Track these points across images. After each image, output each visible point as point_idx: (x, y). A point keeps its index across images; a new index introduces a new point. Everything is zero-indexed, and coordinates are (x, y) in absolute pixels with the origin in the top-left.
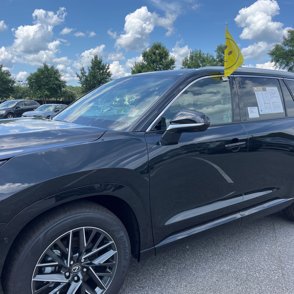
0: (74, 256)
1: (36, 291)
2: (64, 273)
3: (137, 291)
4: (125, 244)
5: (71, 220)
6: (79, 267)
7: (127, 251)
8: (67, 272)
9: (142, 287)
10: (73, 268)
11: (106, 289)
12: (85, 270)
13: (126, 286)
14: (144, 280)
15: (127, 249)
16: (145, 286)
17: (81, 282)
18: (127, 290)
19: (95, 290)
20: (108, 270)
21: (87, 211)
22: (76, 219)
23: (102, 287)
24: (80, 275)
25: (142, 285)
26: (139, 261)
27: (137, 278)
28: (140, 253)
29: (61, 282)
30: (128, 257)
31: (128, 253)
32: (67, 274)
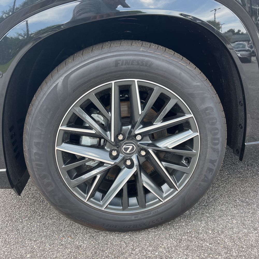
0: (124, 128)
1: (64, 166)
2: (109, 150)
3: (237, 206)
4: (214, 124)
5: (109, 60)
6: (133, 147)
7: (219, 136)
8: (115, 150)
9: (247, 202)
10: (124, 147)
11: (179, 190)
12: (143, 153)
13: (221, 195)
14: (252, 194)
15: (218, 133)
16: (253, 203)
17: (135, 169)
18: (221, 201)
19: (161, 187)
20: (184, 162)
21: (141, 49)
22: (120, 60)
23: (171, 186)
24: (134, 158)
25: (247, 200)
26: (241, 159)
27: (240, 189)
28: (244, 145)
29: (104, 163)
30: (219, 147)
31: (220, 140)
32: (114, 153)
